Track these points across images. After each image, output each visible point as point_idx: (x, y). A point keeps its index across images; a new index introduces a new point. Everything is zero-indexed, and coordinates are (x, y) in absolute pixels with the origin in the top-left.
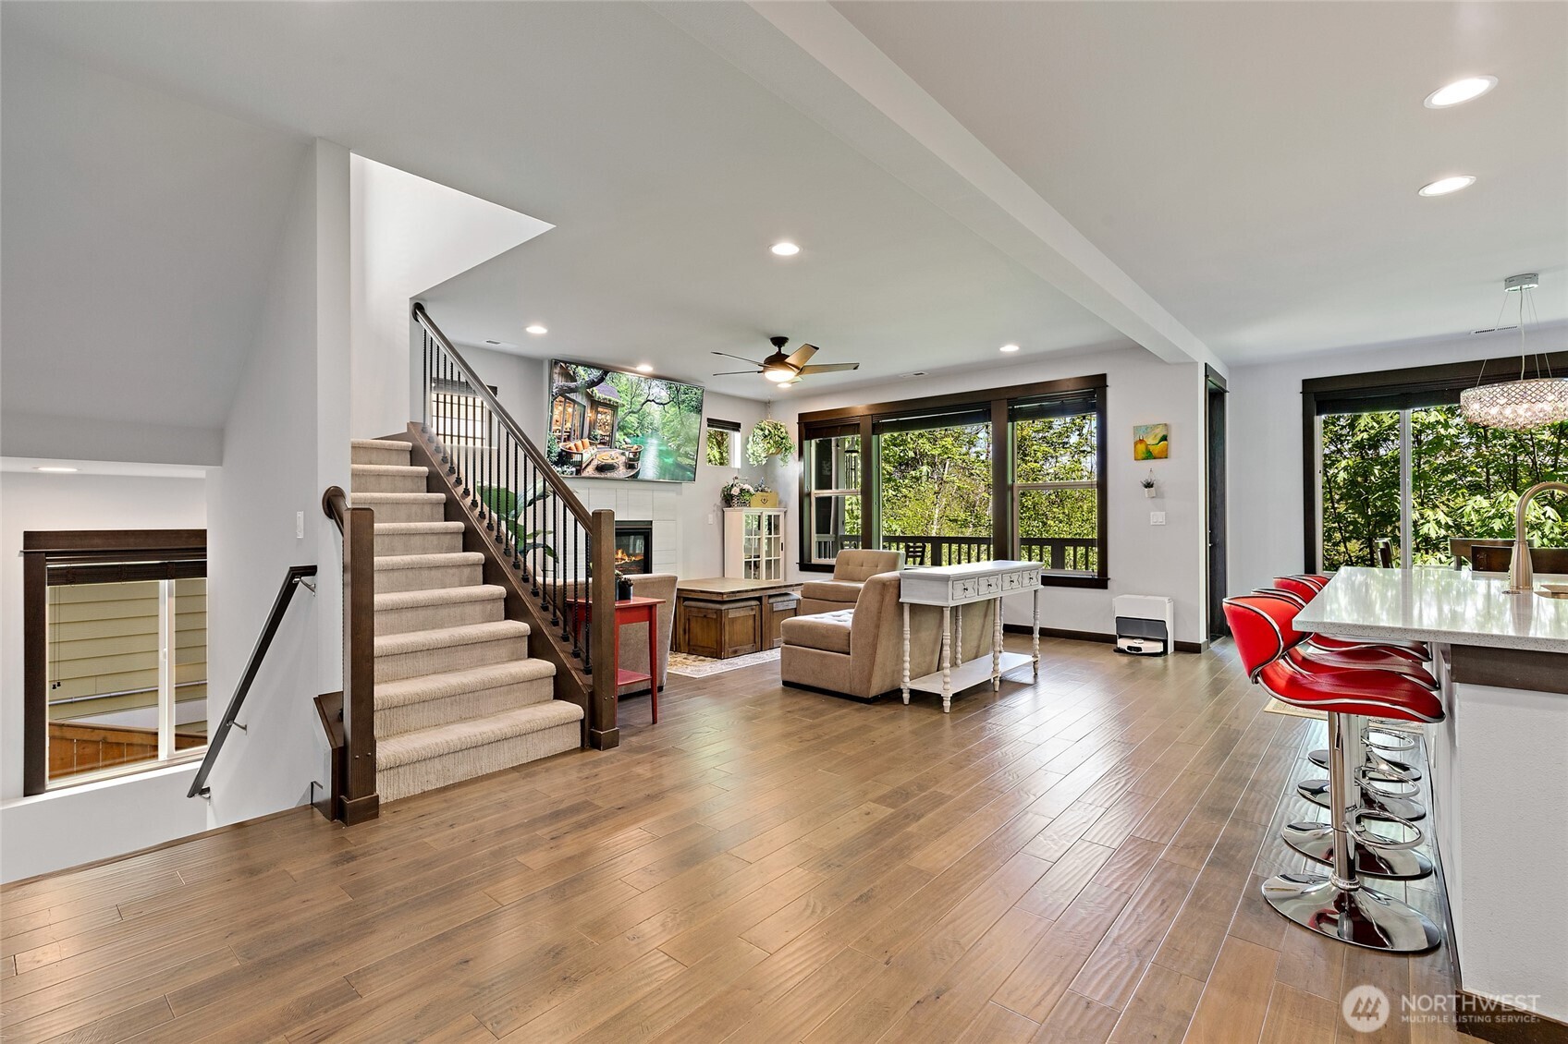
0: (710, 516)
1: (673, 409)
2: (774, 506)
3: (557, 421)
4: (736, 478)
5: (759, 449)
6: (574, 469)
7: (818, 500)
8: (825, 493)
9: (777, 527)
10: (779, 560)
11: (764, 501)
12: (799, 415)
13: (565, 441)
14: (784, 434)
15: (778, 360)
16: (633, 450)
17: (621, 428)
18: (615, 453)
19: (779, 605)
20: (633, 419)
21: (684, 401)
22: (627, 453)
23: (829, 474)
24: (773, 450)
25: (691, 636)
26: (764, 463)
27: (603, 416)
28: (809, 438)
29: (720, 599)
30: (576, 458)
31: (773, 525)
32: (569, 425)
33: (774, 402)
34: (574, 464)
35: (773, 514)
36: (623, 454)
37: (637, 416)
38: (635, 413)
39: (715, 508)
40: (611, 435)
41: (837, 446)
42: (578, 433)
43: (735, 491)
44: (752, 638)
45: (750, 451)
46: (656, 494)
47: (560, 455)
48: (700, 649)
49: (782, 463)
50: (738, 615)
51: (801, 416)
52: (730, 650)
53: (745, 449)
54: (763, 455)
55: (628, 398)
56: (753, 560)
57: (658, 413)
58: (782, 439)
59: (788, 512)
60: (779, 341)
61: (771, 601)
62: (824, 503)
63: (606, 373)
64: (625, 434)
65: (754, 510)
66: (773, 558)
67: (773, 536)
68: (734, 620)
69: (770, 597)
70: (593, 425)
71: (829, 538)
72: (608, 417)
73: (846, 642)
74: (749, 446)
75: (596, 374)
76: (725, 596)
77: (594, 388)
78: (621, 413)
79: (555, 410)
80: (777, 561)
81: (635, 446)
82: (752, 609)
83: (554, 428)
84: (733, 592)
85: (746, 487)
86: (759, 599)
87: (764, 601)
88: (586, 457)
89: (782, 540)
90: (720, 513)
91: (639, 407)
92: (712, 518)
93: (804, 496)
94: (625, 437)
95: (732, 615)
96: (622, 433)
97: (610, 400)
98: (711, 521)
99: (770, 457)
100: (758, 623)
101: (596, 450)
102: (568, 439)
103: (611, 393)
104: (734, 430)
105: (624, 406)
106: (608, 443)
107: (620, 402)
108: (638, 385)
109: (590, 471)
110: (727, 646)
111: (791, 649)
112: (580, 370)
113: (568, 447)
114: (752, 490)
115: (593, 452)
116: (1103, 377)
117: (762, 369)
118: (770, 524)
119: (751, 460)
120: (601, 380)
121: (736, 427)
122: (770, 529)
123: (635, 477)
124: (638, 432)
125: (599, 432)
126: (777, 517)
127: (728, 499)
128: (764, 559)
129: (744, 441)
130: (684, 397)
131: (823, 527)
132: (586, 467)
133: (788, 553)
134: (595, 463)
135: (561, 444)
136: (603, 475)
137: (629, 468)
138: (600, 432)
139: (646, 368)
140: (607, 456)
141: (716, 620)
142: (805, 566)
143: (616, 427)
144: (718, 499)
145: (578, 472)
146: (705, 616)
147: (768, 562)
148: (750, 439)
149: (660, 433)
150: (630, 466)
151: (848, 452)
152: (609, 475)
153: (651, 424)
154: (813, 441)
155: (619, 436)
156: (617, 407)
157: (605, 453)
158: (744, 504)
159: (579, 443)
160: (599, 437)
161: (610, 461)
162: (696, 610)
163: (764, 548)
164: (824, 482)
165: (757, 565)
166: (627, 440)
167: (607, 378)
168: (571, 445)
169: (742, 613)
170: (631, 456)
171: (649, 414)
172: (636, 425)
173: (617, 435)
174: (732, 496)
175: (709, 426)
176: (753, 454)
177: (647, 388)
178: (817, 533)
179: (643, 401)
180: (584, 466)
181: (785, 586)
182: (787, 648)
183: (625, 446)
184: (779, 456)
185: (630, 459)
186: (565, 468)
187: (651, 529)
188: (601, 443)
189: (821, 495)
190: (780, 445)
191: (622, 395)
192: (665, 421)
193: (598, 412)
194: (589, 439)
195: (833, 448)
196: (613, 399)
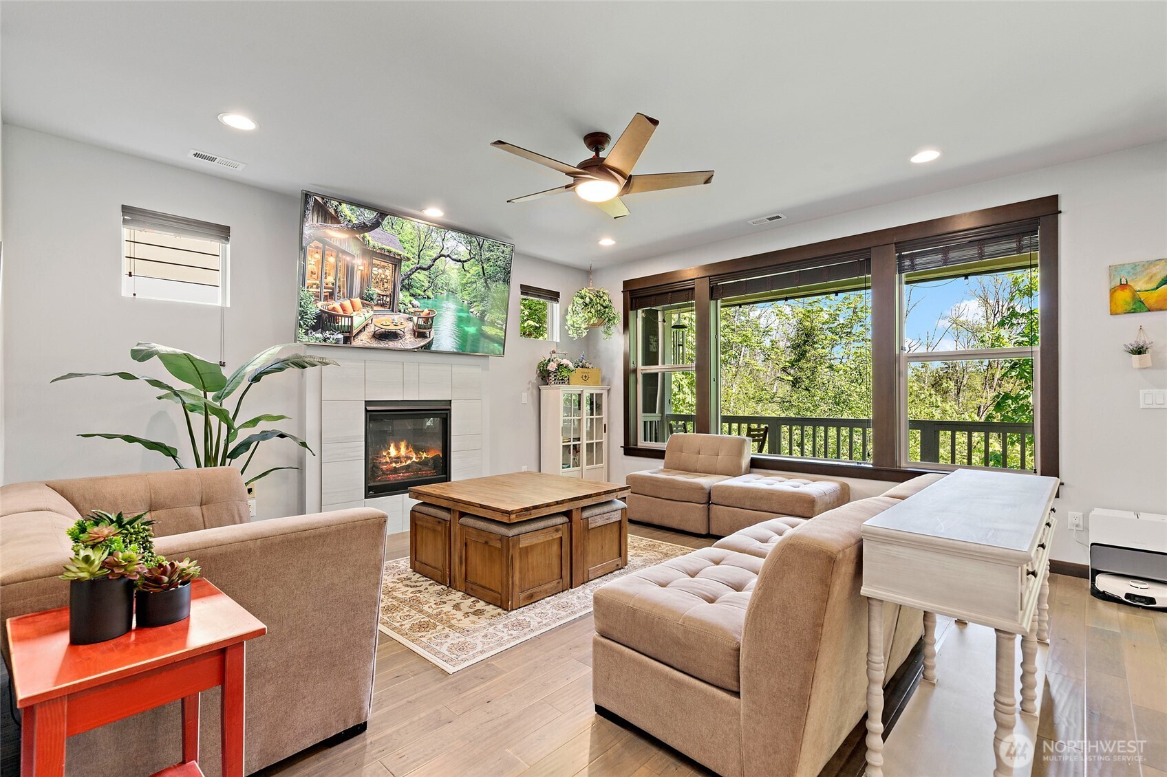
0: (525, 394)
1: (476, 268)
2: (596, 383)
3: (312, 273)
4: (554, 352)
5: (580, 319)
6: (341, 336)
7: (645, 376)
8: (652, 369)
9: (599, 407)
10: (601, 443)
11: (585, 378)
12: (624, 282)
13: (326, 298)
14: (607, 303)
15: (596, 166)
16: (422, 315)
17: (407, 287)
18: (398, 317)
19: (597, 518)
20: (421, 276)
21: (488, 260)
22: (415, 319)
23: (655, 350)
24: (594, 321)
25: (469, 569)
26: (584, 335)
27: (380, 271)
28: (635, 308)
29: (505, 520)
30: (344, 322)
31: (595, 404)
32: (330, 279)
33: (596, 270)
34: (341, 330)
35: (595, 392)
36: (410, 319)
37: (426, 273)
38: (424, 269)
39: (530, 386)
40: (393, 295)
41: (664, 321)
42: (344, 290)
43: (552, 367)
44: (556, 571)
45: (569, 322)
46: (455, 369)
47: (319, 317)
48: (480, 590)
49: (605, 336)
50: (535, 541)
51: (626, 284)
52: (522, 596)
53: (564, 320)
54: (583, 326)
55: (416, 251)
56: (572, 443)
57: (456, 271)
58: (605, 307)
59: (612, 392)
60: (596, 140)
61: (586, 514)
62: (651, 379)
63: (383, 214)
64: (412, 295)
65: (573, 389)
66: (594, 441)
67: (595, 417)
68: (527, 551)
69: (583, 509)
70: (366, 281)
71: (655, 417)
72: (388, 273)
73: (730, 669)
74: (568, 317)
75: (369, 216)
76: (513, 516)
77: (366, 234)
78: (405, 268)
79: (309, 258)
80: (599, 445)
81: (426, 311)
82: (557, 530)
83: (308, 282)
84: (526, 509)
85: (565, 361)
86: (568, 514)
87: (575, 516)
88: (358, 322)
89: (605, 421)
90: (535, 392)
91: (429, 263)
92: (527, 398)
93: (629, 373)
94: (412, 298)
95: (524, 543)
96: (408, 294)
97: (389, 251)
98: (524, 400)
99: (591, 328)
100: (566, 548)
101: (371, 313)
102: (331, 296)
103: (392, 242)
104: (551, 299)
105: (408, 259)
106: (390, 304)
107: (404, 254)
108: (428, 234)
109: (364, 339)
110: (517, 589)
111: (612, 649)
112: (345, 209)
113: (331, 307)
114: (571, 366)
115: (367, 315)
116: (1054, 199)
117: (570, 180)
118: (592, 403)
119: (570, 332)
120: (376, 225)
121: (554, 296)
122: (592, 409)
123: (427, 347)
124: (429, 293)
125: (375, 291)
126: (599, 396)
127: (545, 376)
128: (584, 441)
129: (563, 313)
130: (488, 254)
131: (649, 407)
132: (358, 334)
133: (611, 434)
134: (371, 329)
135: (320, 304)
136: (382, 345)
137: (418, 337)
138: (377, 291)
139: (435, 212)
140: (386, 320)
141: (500, 550)
142: (631, 450)
143: (399, 286)
144: (534, 376)
145: (347, 340)
146: (486, 543)
147: (590, 446)
148: (570, 309)
149: (459, 295)
150: (420, 333)
151: (674, 327)
152: (391, 344)
153: (447, 284)
154: (640, 311)
155: (403, 296)
156: (400, 261)
157: (386, 317)
158: (562, 381)
159: (347, 303)
160: (375, 297)
161: (392, 328)
162: (474, 532)
163: (585, 427)
164: (650, 358)
165: (576, 449)
166: (415, 302)
167: (385, 222)
168: (336, 305)
169: (540, 538)
170: (421, 322)
171: (443, 272)
172: (426, 285)
173: (401, 296)
174: (549, 372)
175: (522, 293)
176: (573, 326)
177: (439, 239)
178: (645, 411)
179: (435, 256)
180: (355, 332)
181: (606, 493)
182: (604, 646)
183: (412, 310)
184: (602, 329)
185: (419, 326)
186: (327, 334)
187: (450, 410)
188: (377, 305)
189: (648, 371)
190: (604, 316)
191: (406, 246)
192: (464, 281)
193: (373, 265)
194: (362, 298)
195: (660, 323)
196: (393, 250)
